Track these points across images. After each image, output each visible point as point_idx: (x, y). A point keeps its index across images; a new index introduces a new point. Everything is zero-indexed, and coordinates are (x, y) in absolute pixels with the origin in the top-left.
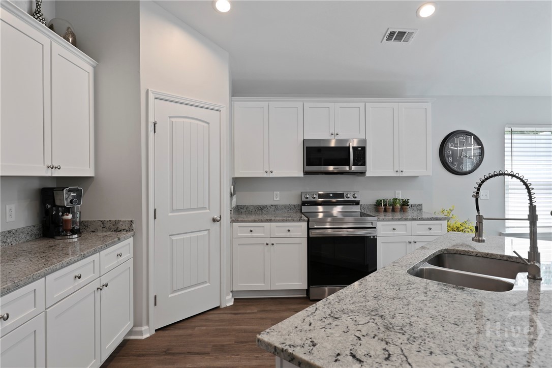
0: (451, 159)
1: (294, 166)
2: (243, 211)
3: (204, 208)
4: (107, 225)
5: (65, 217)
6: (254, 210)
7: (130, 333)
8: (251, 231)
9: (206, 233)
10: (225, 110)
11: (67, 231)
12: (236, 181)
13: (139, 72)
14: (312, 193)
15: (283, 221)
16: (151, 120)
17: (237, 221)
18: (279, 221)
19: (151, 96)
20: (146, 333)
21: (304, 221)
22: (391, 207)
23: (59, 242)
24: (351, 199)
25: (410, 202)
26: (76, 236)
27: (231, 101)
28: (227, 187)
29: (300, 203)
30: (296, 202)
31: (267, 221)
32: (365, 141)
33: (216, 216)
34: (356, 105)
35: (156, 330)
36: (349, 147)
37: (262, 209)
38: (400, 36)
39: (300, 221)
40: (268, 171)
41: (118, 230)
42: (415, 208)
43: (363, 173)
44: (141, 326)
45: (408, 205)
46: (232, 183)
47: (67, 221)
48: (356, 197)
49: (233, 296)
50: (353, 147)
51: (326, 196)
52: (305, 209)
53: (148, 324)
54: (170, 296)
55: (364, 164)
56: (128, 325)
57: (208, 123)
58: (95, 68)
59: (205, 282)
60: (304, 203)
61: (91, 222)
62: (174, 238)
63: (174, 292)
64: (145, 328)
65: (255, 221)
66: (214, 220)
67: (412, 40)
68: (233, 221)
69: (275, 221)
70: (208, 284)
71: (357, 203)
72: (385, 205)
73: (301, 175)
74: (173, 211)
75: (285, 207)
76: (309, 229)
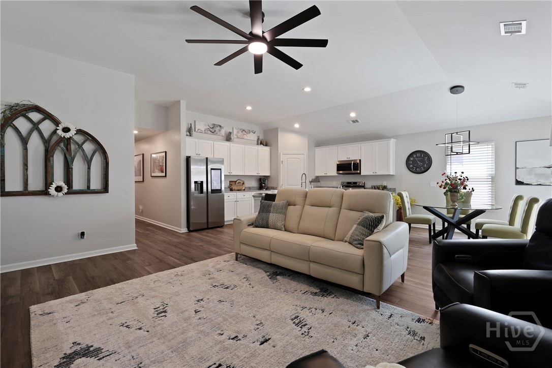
0: (412, 166)
1: (333, 172)
4: (272, 188)
5: (263, 185)
16: (281, 161)
19: (281, 154)
24: (360, 184)
25: (388, 187)
32: (360, 160)
34: (357, 145)
36: (352, 163)
40: (325, 173)
42: (392, 190)
43: (360, 174)
51: (348, 183)
55: (360, 170)
57: (300, 159)
58: (270, 148)
61: (269, 187)
71: (363, 187)
73: (336, 175)
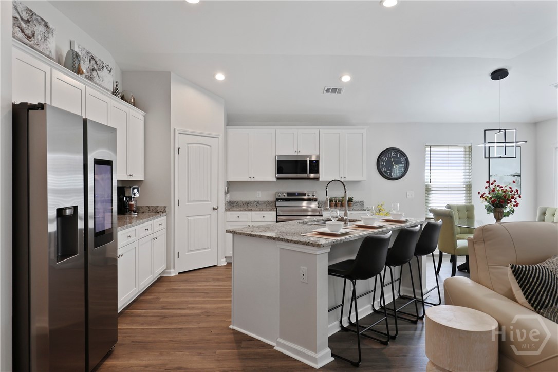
0: (385, 169)
1: (269, 173)
2: (234, 205)
3: (208, 201)
4: (151, 209)
5: (131, 203)
6: (242, 205)
7: (163, 272)
8: (238, 217)
9: (208, 217)
10: (221, 138)
11: (131, 210)
12: (230, 185)
13: (170, 119)
14: (283, 193)
15: (260, 210)
16: (177, 147)
17: (229, 210)
18: (257, 211)
19: (177, 132)
20: (173, 273)
21: (274, 210)
22: (340, 203)
23: (127, 216)
24: (311, 197)
25: (354, 200)
26: (136, 214)
27: (225, 129)
28: (223, 188)
29: (275, 200)
30: (273, 199)
31: (249, 210)
32: (318, 156)
33: (215, 207)
34: (313, 131)
35: (179, 273)
36: (307, 161)
37: (248, 204)
38: (334, 90)
39: (271, 210)
40: (251, 176)
41: (157, 212)
42: (358, 204)
43: (317, 179)
44: (170, 269)
45: (352, 202)
46: (226, 185)
47: (132, 205)
48: (314, 196)
49: (226, 261)
50: (310, 161)
51: (289, 194)
52: (278, 204)
53: (174, 268)
54: (187, 254)
55: (317, 172)
56: (162, 267)
57: (210, 146)
58: (144, 116)
59: (208, 248)
60: (278, 200)
61: (142, 207)
62: (189, 218)
63: (189, 251)
64: (172, 270)
65: (241, 210)
66: (214, 209)
67: (342, 92)
68: (226, 210)
69: (255, 211)
70: (210, 250)
71: (315, 200)
72: (336, 202)
73: (275, 180)
74: (189, 202)
75: (265, 202)
76: (277, 216)
